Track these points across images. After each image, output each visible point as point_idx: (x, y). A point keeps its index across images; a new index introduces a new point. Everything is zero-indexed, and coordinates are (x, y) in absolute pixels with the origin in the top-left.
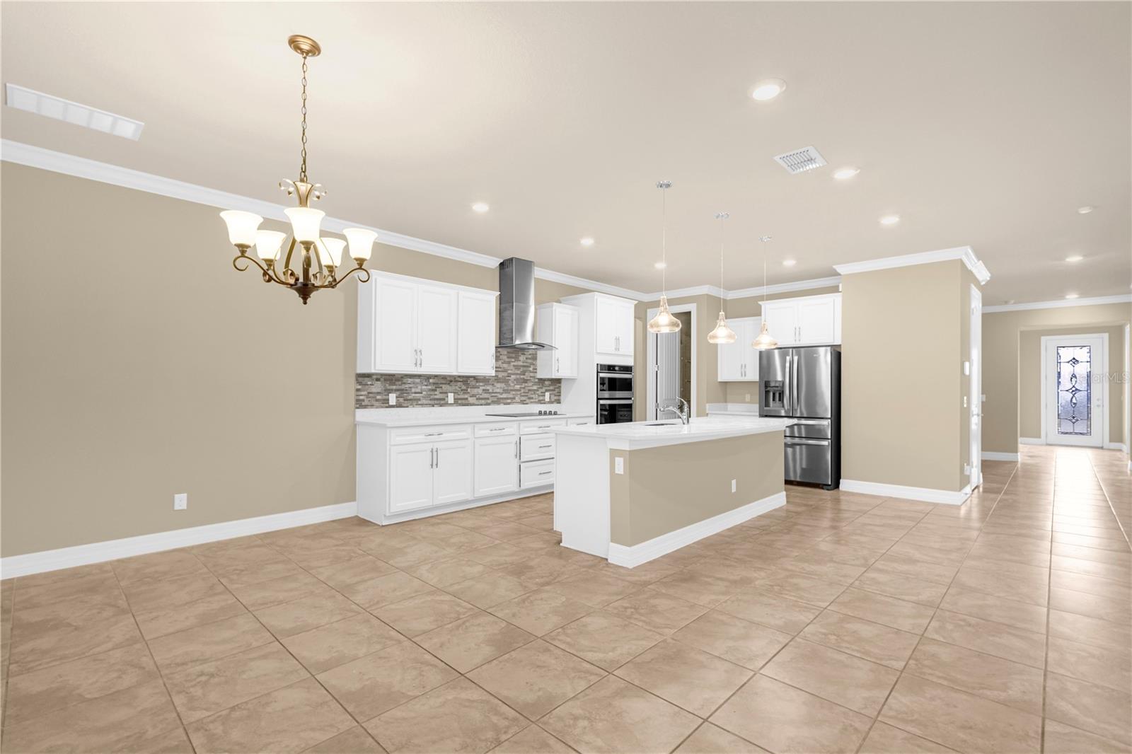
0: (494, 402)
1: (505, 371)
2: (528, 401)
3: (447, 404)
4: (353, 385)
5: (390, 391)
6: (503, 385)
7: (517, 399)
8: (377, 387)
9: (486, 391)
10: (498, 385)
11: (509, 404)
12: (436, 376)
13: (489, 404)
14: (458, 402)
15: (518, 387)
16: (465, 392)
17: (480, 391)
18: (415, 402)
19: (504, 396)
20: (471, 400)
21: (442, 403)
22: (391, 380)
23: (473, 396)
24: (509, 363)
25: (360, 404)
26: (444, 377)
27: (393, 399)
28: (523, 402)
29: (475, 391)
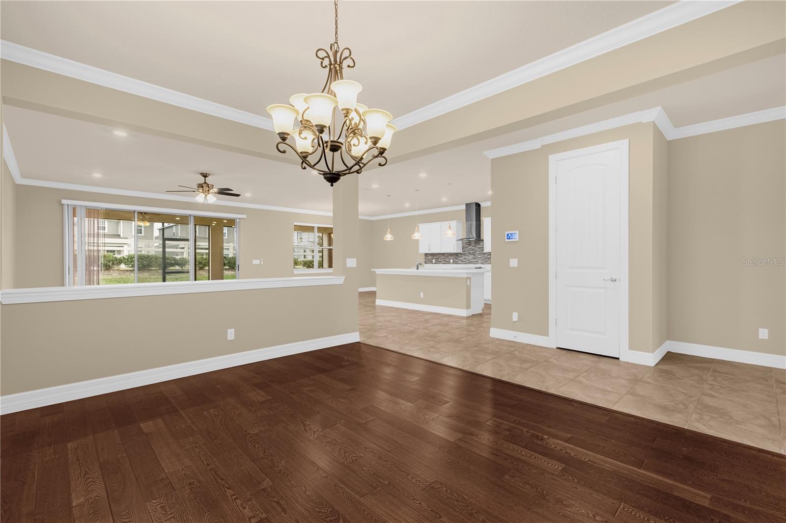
0: (468, 263)
1: (474, 250)
2: (485, 263)
3: (450, 263)
4: (424, 257)
5: (433, 259)
6: (473, 256)
7: (480, 262)
8: (430, 257)
9: (465, 259)
10: (471, 256)
11: (475, 264)
12: (447, 253)
13: (466, 264)
14: (454, 263)
15: (480, 257)
16: (457, 259)
17: (463, 258)
18: (440, 262)
19: (473, 260)
20: (459, 262)
21: (449, 263)
22: (433, 255)
23: (460, 260)
24: (475, 246)
25: (426, 263)
26: (450, 254)
27: (434, 261)
28: (482, 263)
29: (461, 258)
